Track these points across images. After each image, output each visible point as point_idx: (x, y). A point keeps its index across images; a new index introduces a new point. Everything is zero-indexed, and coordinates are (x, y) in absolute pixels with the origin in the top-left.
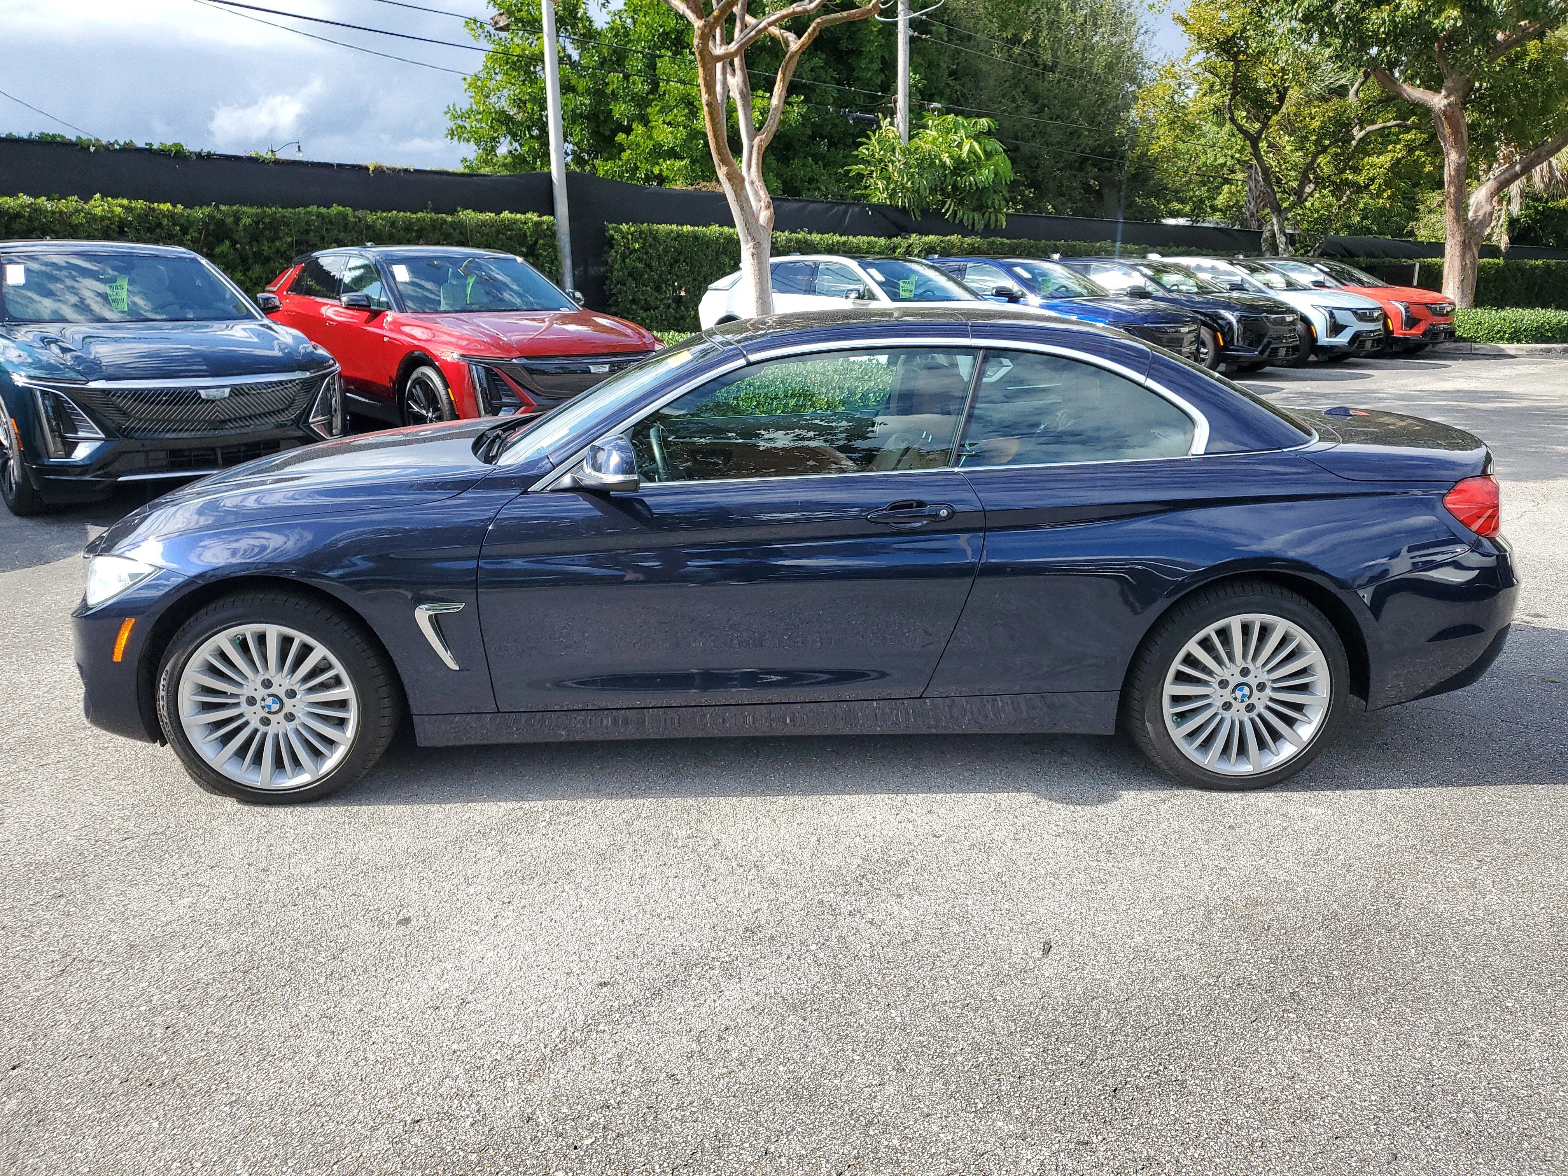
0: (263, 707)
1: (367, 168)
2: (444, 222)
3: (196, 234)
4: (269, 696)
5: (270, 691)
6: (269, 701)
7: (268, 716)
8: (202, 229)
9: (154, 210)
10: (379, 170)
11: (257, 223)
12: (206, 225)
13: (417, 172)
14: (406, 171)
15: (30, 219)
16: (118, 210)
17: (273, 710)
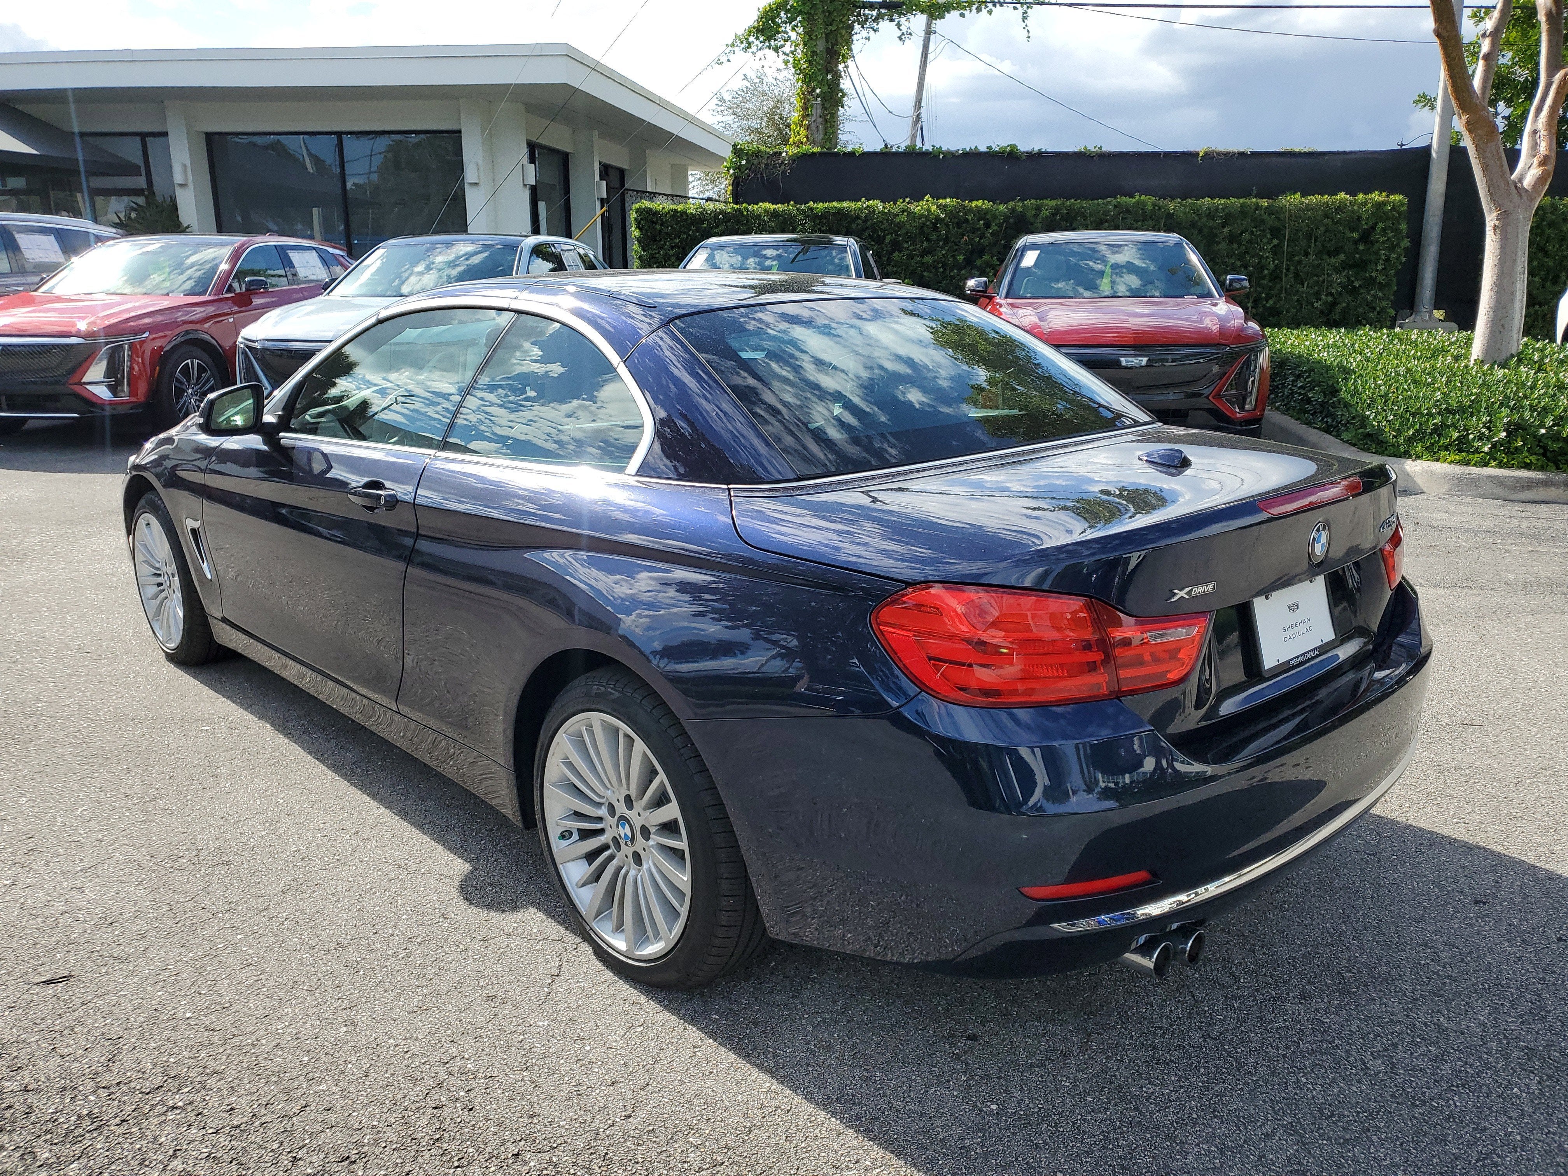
1: (1197, 154)
2: (1258, 207)
3: (996, 228)
8: (1003, 223)
9: (964, 207)
10: (1209, 156)
11: (1055, 215)
12: (1007, 218)
13: (1254, 154)
14: (1242, 154)
15: (865, 221)
16: (934, 208)
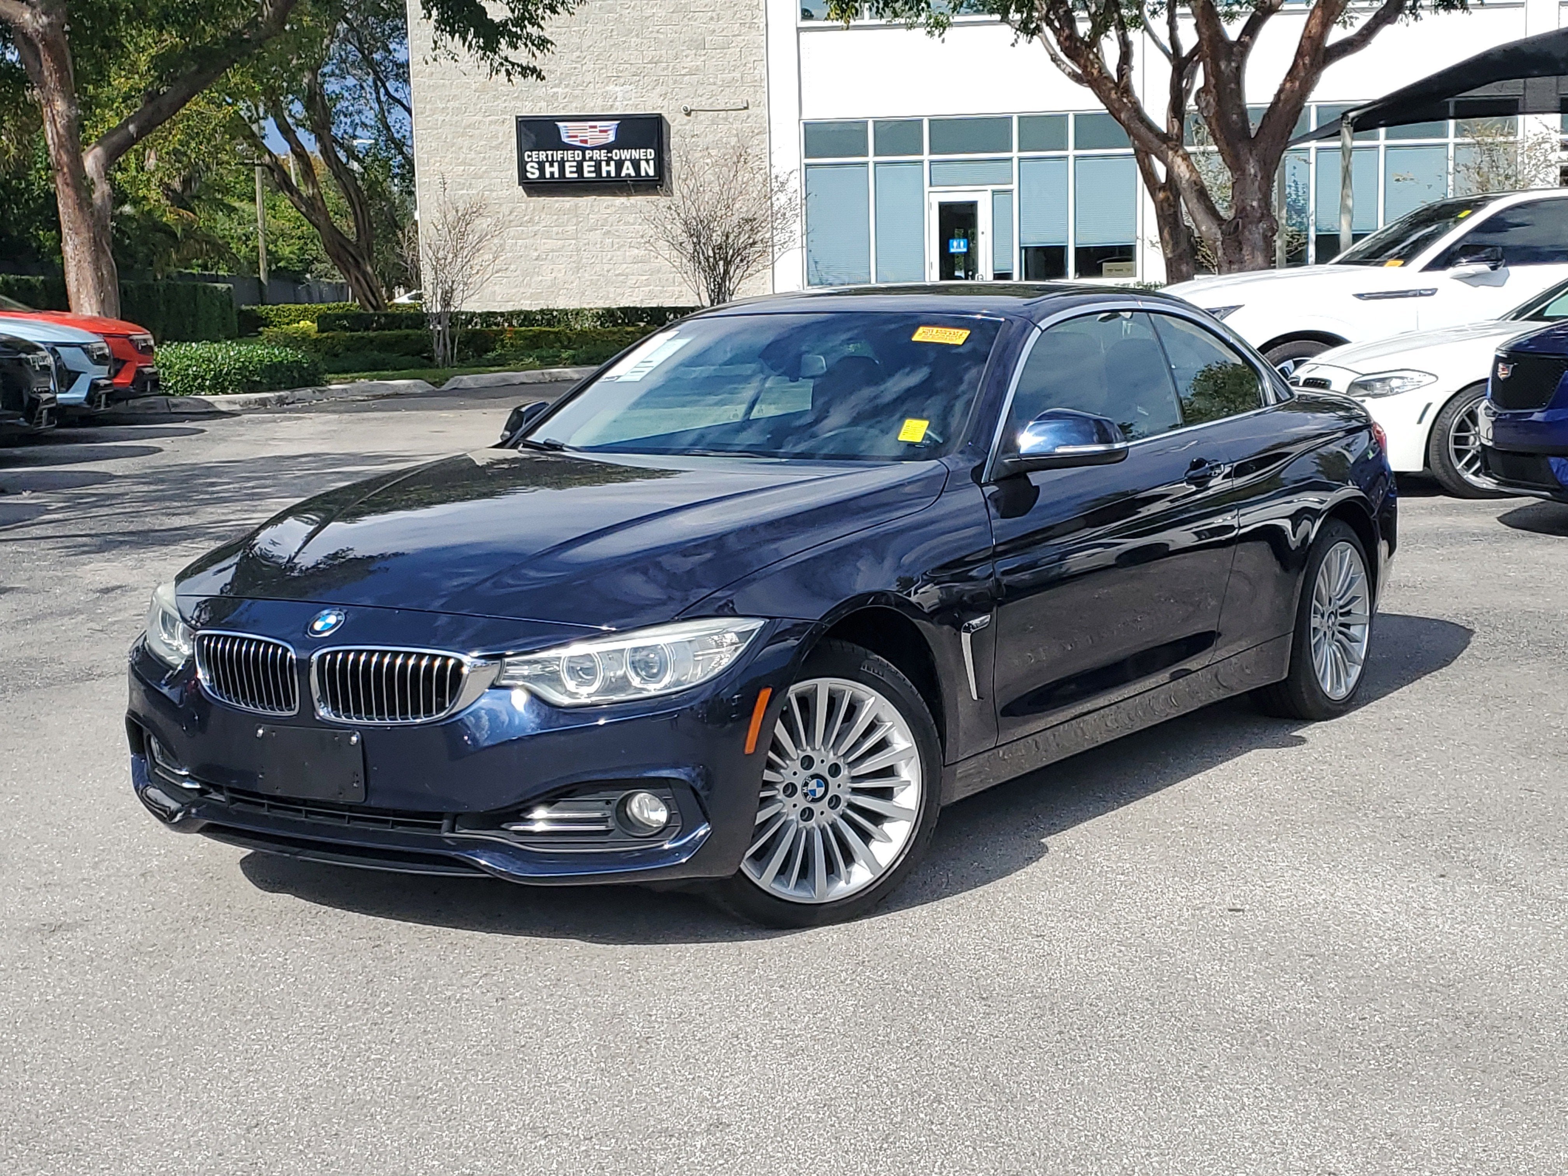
0: (806, 795)
4: (813, 777)
5: (812, 771)
6: (813, 784)
7: (811, 805)
17: (818, 795)
